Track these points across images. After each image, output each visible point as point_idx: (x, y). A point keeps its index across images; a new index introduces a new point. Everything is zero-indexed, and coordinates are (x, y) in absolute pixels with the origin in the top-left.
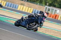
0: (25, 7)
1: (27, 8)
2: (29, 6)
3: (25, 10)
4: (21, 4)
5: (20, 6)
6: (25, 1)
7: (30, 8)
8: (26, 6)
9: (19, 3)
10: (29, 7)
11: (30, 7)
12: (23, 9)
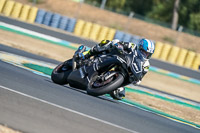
0: (176, 49)
1: (184, 52)
2: (190, 47)
3: (176, 60)
4: (166, 40)
5: (160, 45)
6: (177, 29)
7: (192, 54)
8: (181, 47)
9: (159, 35)
10: (189, 50)
11: (194, 51)
12: (169, 55)
